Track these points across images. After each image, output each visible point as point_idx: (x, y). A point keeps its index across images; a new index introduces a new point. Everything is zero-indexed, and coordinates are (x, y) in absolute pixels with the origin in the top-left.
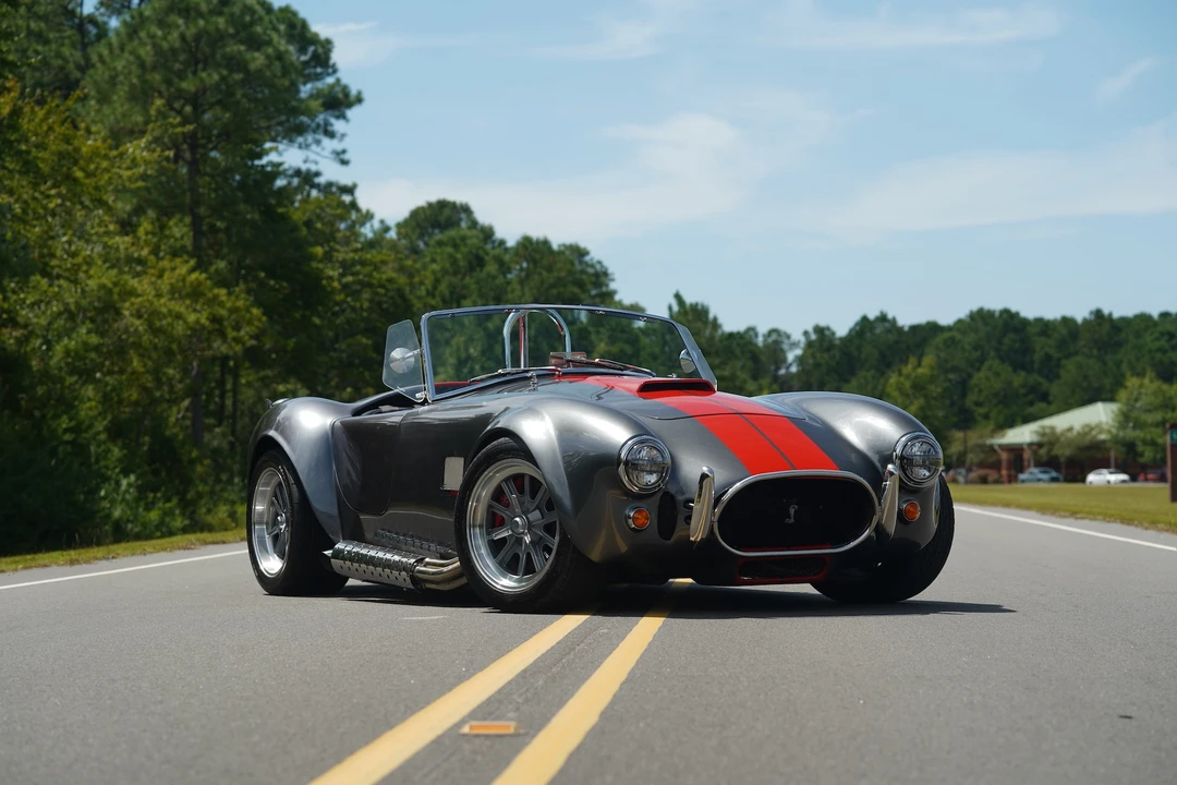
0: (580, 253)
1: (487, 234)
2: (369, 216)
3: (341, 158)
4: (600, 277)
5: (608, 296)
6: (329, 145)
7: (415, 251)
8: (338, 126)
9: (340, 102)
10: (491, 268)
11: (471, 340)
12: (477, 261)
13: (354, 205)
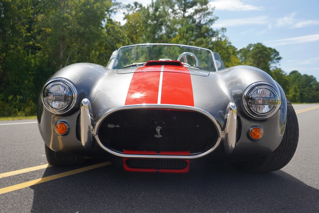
0: (312, 76)
1: (300, 74)
2: (284, 72)
3: (280, 65)
4: (315, 79)
5: (316, 81)
6: (278, 63)
7: (291, 76)
8: (279, 61)
9: (280, 59)
10: (300, 78)
11: (296, 85)
12: (298, 77)
13: (282, 71)
